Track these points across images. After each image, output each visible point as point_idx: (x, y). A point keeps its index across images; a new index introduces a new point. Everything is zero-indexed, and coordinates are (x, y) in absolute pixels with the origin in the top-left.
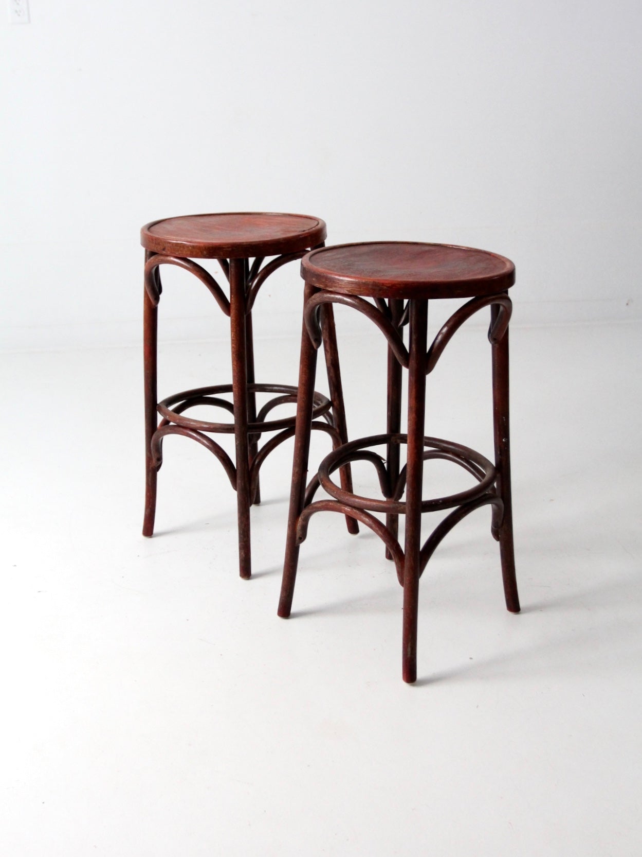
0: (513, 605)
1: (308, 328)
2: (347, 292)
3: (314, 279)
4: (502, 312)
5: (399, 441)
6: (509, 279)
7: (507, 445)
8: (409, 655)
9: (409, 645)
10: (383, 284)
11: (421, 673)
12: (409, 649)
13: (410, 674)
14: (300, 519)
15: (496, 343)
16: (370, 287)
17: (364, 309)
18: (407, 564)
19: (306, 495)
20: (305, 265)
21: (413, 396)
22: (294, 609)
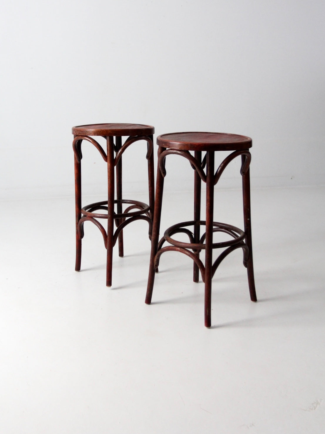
0: (254, 298)
1: (160, 167)
2: (179, 149)
3: (163, 144)
4: (247, 159)
5: (200, 224)
6: (249, 144)
7: (250, 221)
8: (208, 314)
9: (208, 309)
10: (195, 145)
11: (213, 323)
12: (208, 311)
13: (208, 323)
14: (156, 256)
15: (244, 175)
16: (189, 146)
17: (187, 156)
18: (206, 272)
19: (158, 246)
20: (159, 139)
21: (208, 194)
22: (152, 301)
